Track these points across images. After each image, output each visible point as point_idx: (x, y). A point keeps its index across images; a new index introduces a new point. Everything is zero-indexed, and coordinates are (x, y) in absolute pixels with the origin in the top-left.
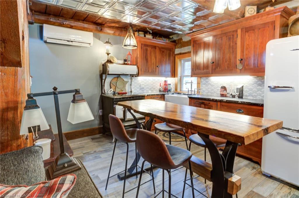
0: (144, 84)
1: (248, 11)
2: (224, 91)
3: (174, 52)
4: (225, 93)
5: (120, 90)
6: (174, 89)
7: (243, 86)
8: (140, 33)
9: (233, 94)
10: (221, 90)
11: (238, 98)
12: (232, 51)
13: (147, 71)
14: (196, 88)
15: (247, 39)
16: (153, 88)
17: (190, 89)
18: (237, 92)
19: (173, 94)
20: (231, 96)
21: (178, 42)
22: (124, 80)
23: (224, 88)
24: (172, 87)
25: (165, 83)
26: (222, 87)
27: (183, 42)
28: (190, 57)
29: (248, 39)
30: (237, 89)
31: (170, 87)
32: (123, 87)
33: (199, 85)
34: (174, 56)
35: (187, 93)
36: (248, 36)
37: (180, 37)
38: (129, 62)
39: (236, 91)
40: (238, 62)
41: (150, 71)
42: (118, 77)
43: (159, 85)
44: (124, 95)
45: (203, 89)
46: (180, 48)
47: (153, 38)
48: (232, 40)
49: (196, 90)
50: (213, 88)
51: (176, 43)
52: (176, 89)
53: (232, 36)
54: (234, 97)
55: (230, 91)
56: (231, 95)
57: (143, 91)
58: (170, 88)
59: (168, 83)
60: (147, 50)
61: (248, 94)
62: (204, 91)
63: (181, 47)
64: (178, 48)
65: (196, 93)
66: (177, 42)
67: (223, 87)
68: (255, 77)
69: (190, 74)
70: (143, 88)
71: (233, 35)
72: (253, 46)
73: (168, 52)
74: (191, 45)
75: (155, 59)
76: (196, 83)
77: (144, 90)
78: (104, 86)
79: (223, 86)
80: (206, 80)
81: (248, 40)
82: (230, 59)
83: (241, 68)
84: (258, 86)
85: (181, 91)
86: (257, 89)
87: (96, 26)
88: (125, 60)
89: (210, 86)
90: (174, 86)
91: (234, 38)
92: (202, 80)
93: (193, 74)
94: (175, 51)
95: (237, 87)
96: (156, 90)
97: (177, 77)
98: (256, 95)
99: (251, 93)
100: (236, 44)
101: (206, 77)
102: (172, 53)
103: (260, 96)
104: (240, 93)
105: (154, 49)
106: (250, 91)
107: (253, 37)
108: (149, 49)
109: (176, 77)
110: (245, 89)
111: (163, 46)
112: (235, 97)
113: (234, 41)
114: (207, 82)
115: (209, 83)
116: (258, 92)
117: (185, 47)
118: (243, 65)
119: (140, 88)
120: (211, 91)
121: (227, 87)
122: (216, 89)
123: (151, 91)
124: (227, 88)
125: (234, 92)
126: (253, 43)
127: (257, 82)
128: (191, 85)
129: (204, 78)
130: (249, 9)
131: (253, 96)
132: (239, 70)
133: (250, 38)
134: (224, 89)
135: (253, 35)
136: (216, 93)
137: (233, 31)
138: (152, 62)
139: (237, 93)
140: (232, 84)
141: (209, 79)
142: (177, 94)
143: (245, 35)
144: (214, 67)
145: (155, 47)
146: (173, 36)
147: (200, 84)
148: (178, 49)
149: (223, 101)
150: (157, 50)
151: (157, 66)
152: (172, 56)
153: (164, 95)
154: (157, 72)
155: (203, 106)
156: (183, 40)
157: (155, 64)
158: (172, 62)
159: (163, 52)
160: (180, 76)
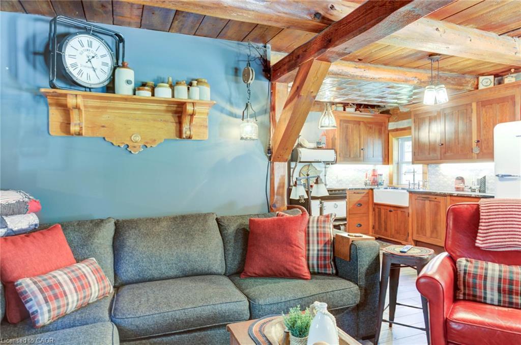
1: (482, 83)
2: (460, 183)
3: (386, 127)
4: (461, 186)
6: (388, 182)
7: (485, 176)
8: (338, 105)
9: (473, 188)
10: (455, 182)
11: (478, 192)
12: (466, 130)
13: (348, 156)
14: (422, 180)
15: (484, 115)
16: (356, 180)
17: (412, 182)
18: (477, 185)
19: (387, 188)
20: (470, 190)
21: (393, 112)
22: (316, 169)
23: (461, 179)
24: (385, 179)
25: (374, 173)
27: (400, 112)
28: (410, 135)
30: (478, 179)
31: (382, 178)
33: (425, 175)
34: (387, 132)
35: (407, 187)
36: (485, 112)
38: (324, 146)
39: (476, 183)
40: (474, 144)
41: (352, 156)
42: (309, 165)
43: (365, 175)
45: (431, 182)
46: (396, 122)
47: (356, 111)
48: (465, 116)
49: (421, 183)
50: (446, 179)
51: (390, 114)
52: (391, 182)
53: (465, 111)
54: (474, 191)
55: (469, 183)
56: (470, 188)
57: (341, 184)
58: (382, 180)
59: (379, 172)
60: (347, 127)
62: (432, 184)
63: (398, 120)
64: (393, 121)
66: (391, 112)
69: (411, 160)
71: (467, 110)
73: (378, 128)
74: (411, 118)
75: (358, 139)
76: (422, 173)
78: (293, 176)
79: (460, 177)
80: (436, 169)
82: (464, 140)
83: (478, 152)
85: (398, 184)
88: (319, 143)
89: (441, 177)
90: (388, 178)
91: (468, 113)
92: (429, 168)
93: (415, 160)
94: (388, 126)
96: (359, 183)
97: (392, 163)
100: (471, 121)
102: (383, 128)
104: (481, 185)
105: (358, 126)
108: (350, 126)
111: (369, 120)
113: (468, 116)
114: (437, 171)
115: (440, 173)
117: (404, 121)
119: (336, 180)
120: (443, 184)
121: (465, 178)
122: (449, 181)
123: (353, 184)
125: (474, 185)
126: (491, 120)
128: (414, 175)
129: (433, 165)
130: (483, 80)
132: (476, 155)
133: (488, 114)
134: (461, 181)
135: (491, 110)
137: (467, 105)
138: (355, 144)
139: (477, 187)
141: (439, 166)
142: (392, 188)
143: (482, 110)
144: (443, 151)
145: (359, 123)
147: (426, 173)
148: (393, 123)
150: (362, 127)
151: (362, 149)
152: (385, 132)
153: (372, 190)
154: (362, 158)
155: (427, 202)
156: (401, 110)
157: (359, 146)
158: (385, 142)
159: (370, 128)
160: (397, 162)
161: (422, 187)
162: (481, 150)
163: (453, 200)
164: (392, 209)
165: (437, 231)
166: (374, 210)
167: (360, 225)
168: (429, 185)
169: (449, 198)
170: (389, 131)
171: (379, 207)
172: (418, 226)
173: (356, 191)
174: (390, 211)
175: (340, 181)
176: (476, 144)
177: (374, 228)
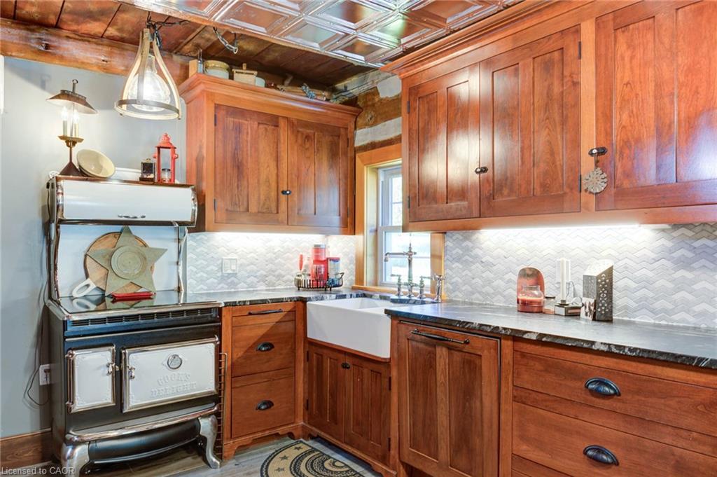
0: (236, 259)
2: (531, 289)
3: (350, 141)
4: (536, 296)
5: (128, 282)
6: (354, 278)
7: (611, 269)
8: (211, 63)
9: (571, 302)
10: (518, 283)
11: (590, 318)
12: (557, 118)
13: (242, 209)
14: (429, 274)
15: (623, 58)
16: (277, 273)
17: (405, 280)
18: (584, 295)
19: (344, 297)
20: (562, 311)
21: (365, 103)
22: (145, 245)
23: (534, 277)
24: (344, 271)
25: (317, 256)
26: (524, 270)
27: (381, 100)
29: (627, 59)
30: (587, 279)
31: (338, 269)
32: (140, 274)
33: (437, 261)
34: (350, 154)
35: (393, 292)
36: (629, 46)
37: (370, 86)
38: (166, 176)
39: (580, 289)
40: (587, 163)
41: (253, 209)
42: (121, 233)
44: (145, 303)
45: (454, 280)
46: (371, 126)
47: (267, 86)
48: (556, 72)
49: (427, 283)
50: (487, 274)
51: (358, 106)
52: (360, 278)
53: (556, 54)
54: (572, 314)
55: (558, 288)
56: (562, 305)
57: (233, 284)
58: (336, 274)
59: (332, 252)
60: (239, 129)
61: (632, 304)
62: (456, 288)
63: (375, 121)
64: (367, 125)
65: (427, 292)
66: (360, 103)
67: (530, 273)
68: (663, 230)
70: (235, 275)
71: (562, 51)
72: (651, 86)
73: (327, 139)
75: (273, 165)
76: (429, 256)
77: (236, 280)
79: (530, 269)
80: (464, 244)
81: (628, 66)
82: (552, 153)
83: (600, 187)
84: (676, 270)
85: (376, 284)
86: (673, 281)
87: (24, 33)
88: (147, 168)
89: (477, 267)
90: (352, 267)
91: (567, 58)
92: (448, 243)
93: (413, 220)
94: (353, 137)
95: (587, 273)
96: (285, 282)
97: (362, 231)
98: (670, 306)
99: (646, 299)
100: (576, 84)
101: (461, 232)
102: (342, 144)
103: (688, 311)
104: (598, 295)
105: (270, 128)
106: (644, 291)
107: (651, 46)
108: (250, 125)
109: (359, 233)
110: (618, 283)
111: (306, 118)
112: (577, 315)
113: (566, 73)
114: (467, 250)
115: (476, 257)
116: (678, 296)
117: (388, 122)
118: (609, 177)
119: (219, 274)
120: (483, 287)
121: (544, 272)
122: (501, 279)
123: (268, 285)
124: (544, 276)
125: (575, 296)
126: (651, 72)
127: (671, 251)
128: (410, 262)
129: (457, 235)
131: (654, 312)
133: (639, 54)
134: (532, 281)
135: (650, 36)
136: (504, 297)
137: (563, 33)
138: (263, 177)
139: (586, 300)
140: (565, 260)
141: (474, 237)
142: (357, 296)
143: (615, 41)
144: (487, 190)
145: (273, 121)
146: (346, 82)
147: (440, 257)
148: (365, 130)
149: (526, 336)
150: (284, 133)
151: (284, 192)
152: (345, 154)
153: (303, 301)
154: (282, 216)
155: (441, 352)
156: (382, 96)
157: (274, 185)
158: (346, 178)
159: (308, 137)
160: (374, 228)
161: (429, 293)
162: (612, 179)
163: (523, 355)
164: (349, 361)
165: (471, 451)
166: (308, 358)
167: (269, 404)
168: (447, 290)
169: (508, 344)
170: (356, 150)
171: (320, 351)
172: (414, 425)
173: (255, 309)
174: (345, 366)
175: (229, 275)
176: (592, 159)
177: (307, 406)
